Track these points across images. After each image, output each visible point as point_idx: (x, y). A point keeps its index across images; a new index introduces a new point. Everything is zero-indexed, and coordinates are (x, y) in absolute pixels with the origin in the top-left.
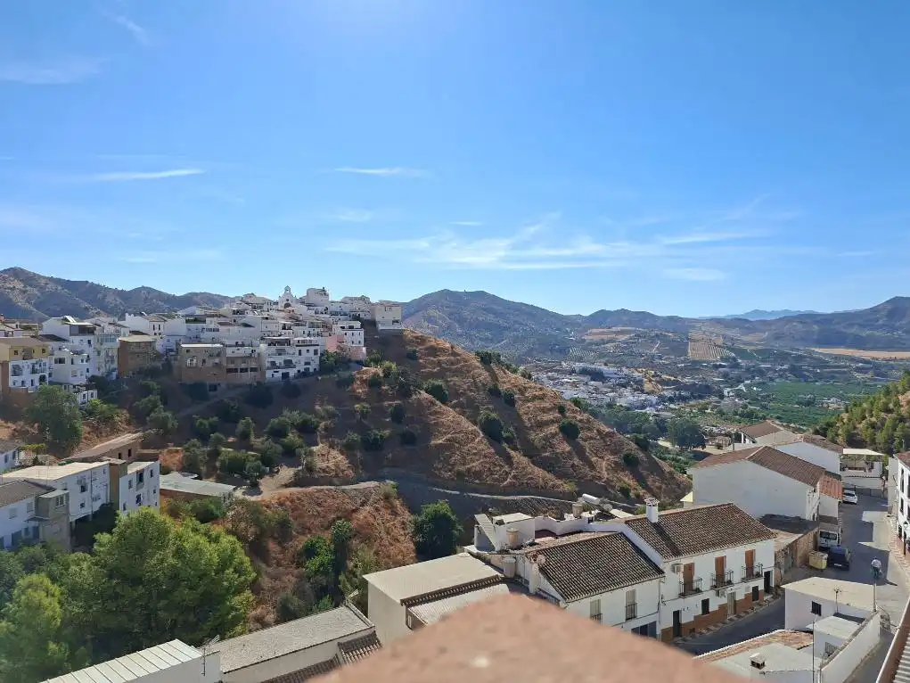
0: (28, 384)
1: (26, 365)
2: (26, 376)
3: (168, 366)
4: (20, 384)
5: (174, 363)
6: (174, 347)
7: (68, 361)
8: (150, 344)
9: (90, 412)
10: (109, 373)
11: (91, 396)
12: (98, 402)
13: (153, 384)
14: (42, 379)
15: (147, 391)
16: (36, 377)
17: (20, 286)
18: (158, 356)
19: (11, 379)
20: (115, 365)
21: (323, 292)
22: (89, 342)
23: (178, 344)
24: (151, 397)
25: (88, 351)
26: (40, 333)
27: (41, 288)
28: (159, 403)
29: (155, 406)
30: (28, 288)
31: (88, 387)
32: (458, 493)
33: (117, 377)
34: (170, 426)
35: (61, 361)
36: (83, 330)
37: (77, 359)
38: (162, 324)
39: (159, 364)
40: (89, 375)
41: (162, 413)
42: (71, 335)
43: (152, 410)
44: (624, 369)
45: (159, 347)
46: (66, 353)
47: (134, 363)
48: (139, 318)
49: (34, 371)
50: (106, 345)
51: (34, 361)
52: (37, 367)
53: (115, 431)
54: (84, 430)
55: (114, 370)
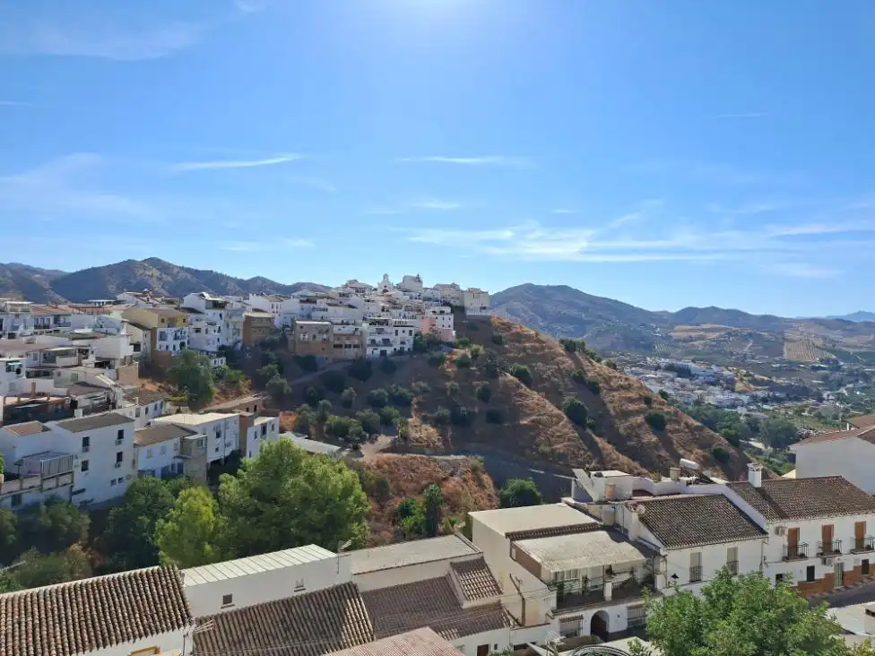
0: (171, 349)
1: (170, 332)
2: (170, 341)
3: (284, 340)
4: (164, 348)
5: (290, 338)
6: (290, 324)
7: (203, 330)
8: (269, 319)
9: (219, 376)
10: (236, 343)
11: (221, 362)
12: (227, 367)
13: (272, 355)
14: (182, 345)
15: (266, 360)
16: (178, 343)
17: (156, 273)
18: (277, 331)
19: (159, 343)
20: (241, 337)
21: (418, 280)
22: (221, 315)
23: (293, 320)
24: (270, 366)
25: (220, 323)
26: (182, 305)
27: (174, 277)
28: (277, 371)
29: (274, 374)
30: (164, 276)
31: (219, 355)
32: (542, 472)
33: (242, 348)
34: (285, 391)
35: (198, 331)
36: (216, 305)
37: (211, 329)
38: (279, 303)
39: (276, 338)
40: (220, 344)
41: (278, 380)
42: (207, 308)
43: (270, 377)
44: (713, 367)
45: (278, 323)
46: (202, 325)
47: (256, 336)
48: (260, 297)
49: (176, 338)
50: (235, 319)
51: (175, 329)
52: (179, 334)
53: (239, 394)
54: (216, 390)
55: (239, 342)
